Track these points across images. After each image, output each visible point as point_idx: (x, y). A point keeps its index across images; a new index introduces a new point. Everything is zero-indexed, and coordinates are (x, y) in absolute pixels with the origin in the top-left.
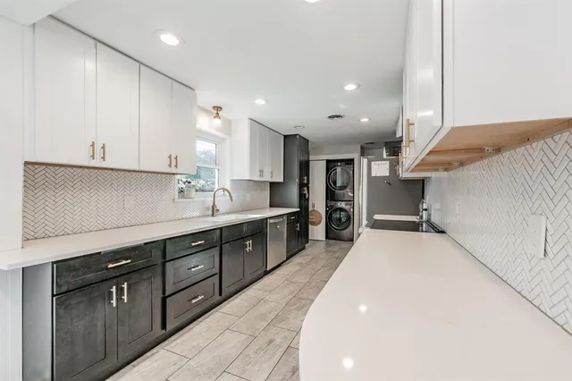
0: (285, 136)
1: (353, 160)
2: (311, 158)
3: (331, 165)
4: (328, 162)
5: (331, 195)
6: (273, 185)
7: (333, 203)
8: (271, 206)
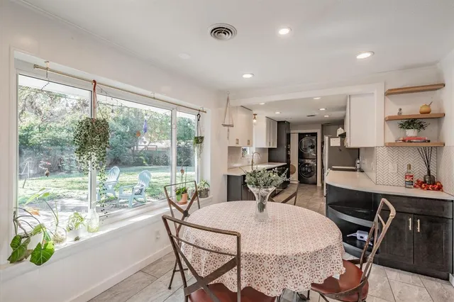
0: (278, 122)
1: (316, 133)
2: (291, 132)
3: (301, 136)
4: (299, 134)
5: (301, 155)
6: (270, 149)
7: (303, 160)
8: (269, 161)
